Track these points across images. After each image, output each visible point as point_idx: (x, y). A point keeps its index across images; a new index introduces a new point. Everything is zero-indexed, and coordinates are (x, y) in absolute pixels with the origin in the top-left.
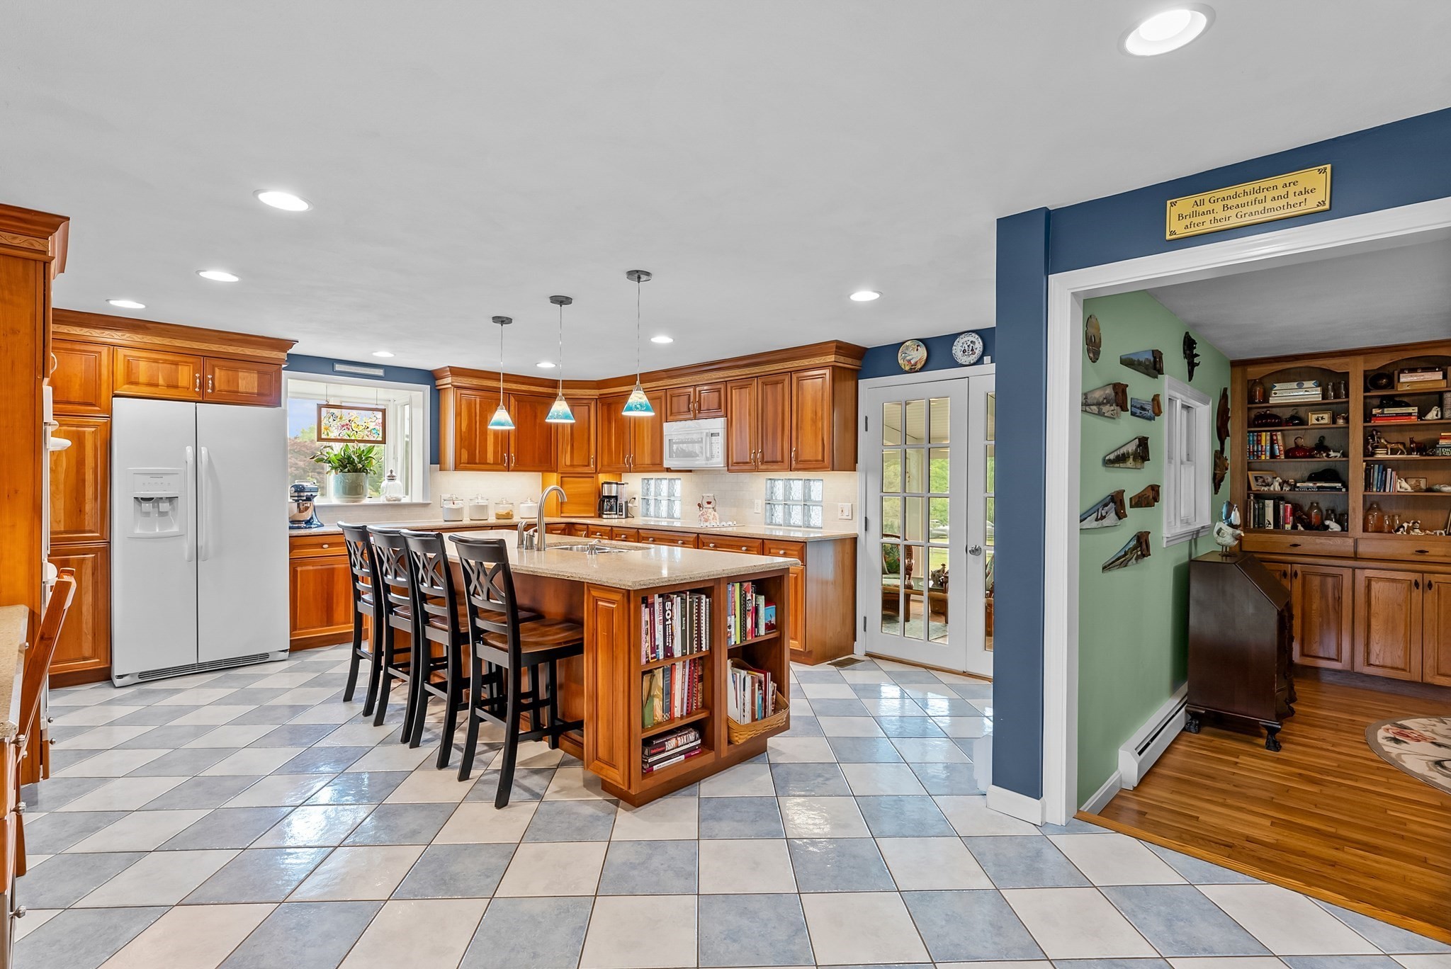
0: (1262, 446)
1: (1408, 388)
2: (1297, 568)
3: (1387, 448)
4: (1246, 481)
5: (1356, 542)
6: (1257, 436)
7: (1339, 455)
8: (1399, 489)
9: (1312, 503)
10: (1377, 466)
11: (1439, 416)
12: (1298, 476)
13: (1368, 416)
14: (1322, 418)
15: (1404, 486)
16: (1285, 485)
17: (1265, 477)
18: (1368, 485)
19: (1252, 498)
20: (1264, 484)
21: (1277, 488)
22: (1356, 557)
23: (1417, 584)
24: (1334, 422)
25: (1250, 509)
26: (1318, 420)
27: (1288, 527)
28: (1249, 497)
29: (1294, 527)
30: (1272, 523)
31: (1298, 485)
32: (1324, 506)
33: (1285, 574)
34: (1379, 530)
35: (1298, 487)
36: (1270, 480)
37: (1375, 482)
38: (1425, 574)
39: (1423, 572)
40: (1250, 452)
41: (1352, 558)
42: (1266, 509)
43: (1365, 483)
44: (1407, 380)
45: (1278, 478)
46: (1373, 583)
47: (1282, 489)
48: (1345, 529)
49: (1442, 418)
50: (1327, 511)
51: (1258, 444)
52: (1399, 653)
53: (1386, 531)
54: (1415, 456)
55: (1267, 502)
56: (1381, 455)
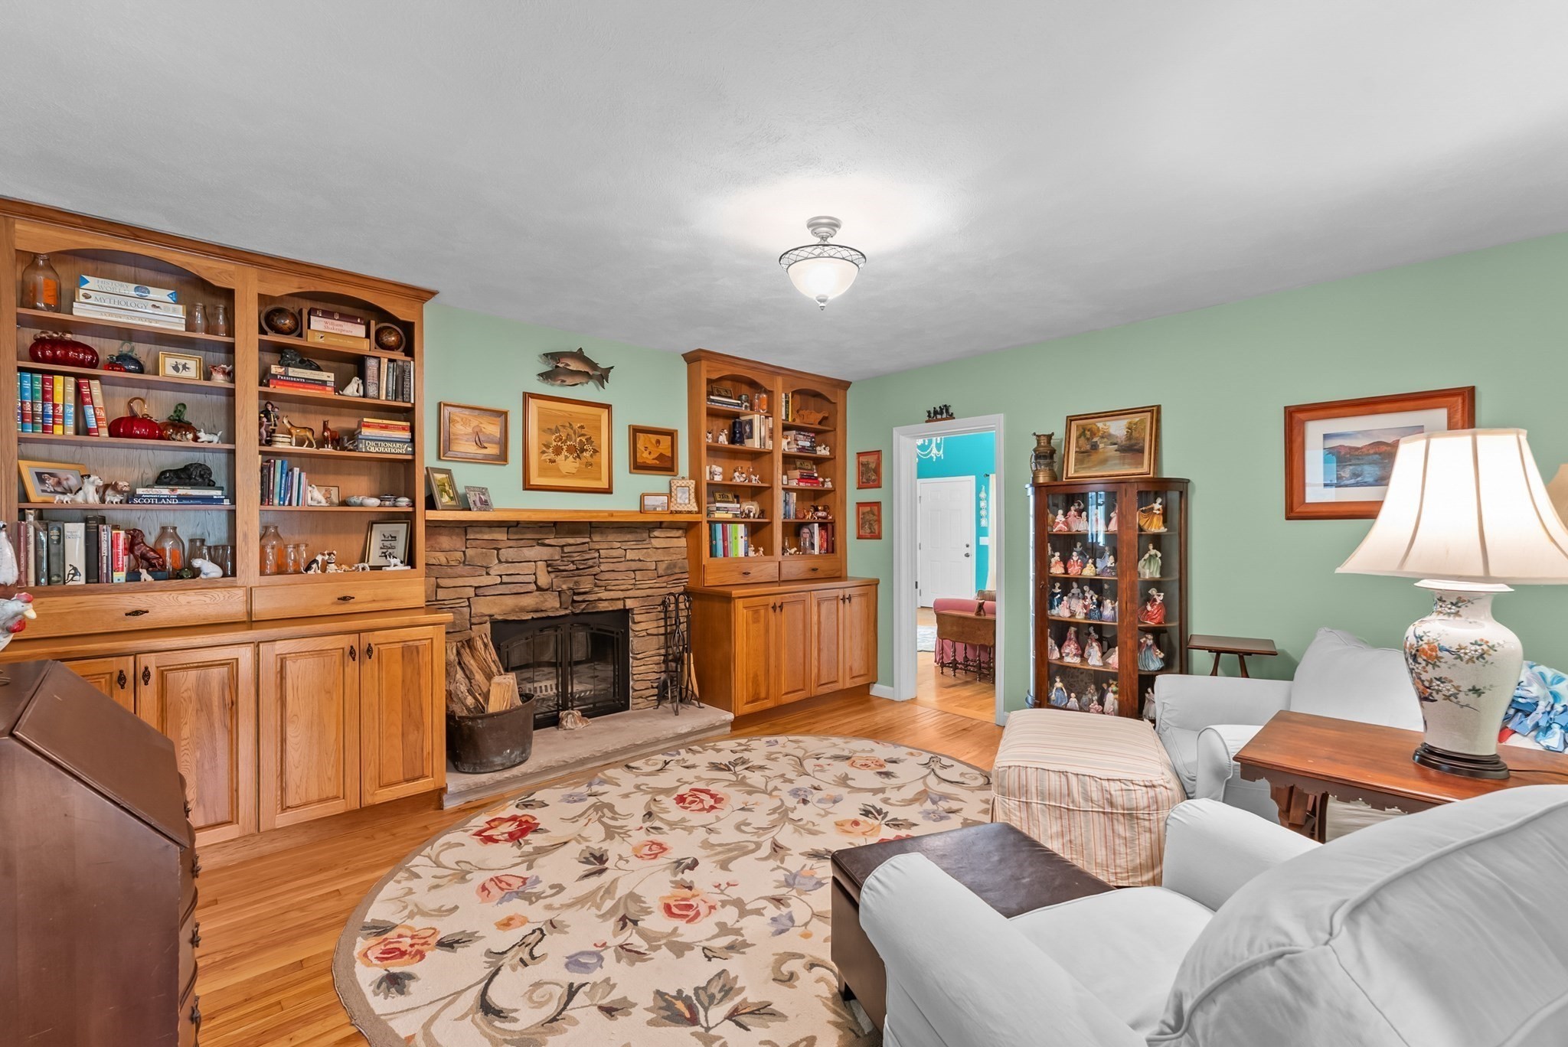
0: (55, 406)
1: (321, 340)
2: (150, 662)
3: (290, 434)
4: (16, 480)
5: (250, 592)
6: (44, 382)
7: (215, 439)
8: (310, 502)
9: (164, 529)
10: (278, 463)
11: (361, 393)
12: (135, 475)
13: (265, 377)
14: (185, 367)
15: (315, 497)
16: (109, 492)
17: (62, 475)
18: (265, 496)
19: (31, 518)
20: (59, 489)
21: (93, 498)
22: (250, 622)
23: (352, 652)
24: (208, 376)
25: (27, 543)
26: (176, 368)
27: (120, 576)
28: (22, 513)
29: (133, 576)
30: (82, 570)
31: (140, 491)
32: (185, 535)
33: (122, 679)
34: (281, 570)
35: (140, 496)
36: (73, 481)
37: (277, 490)
38: (362, 634)
39: (359, 632)
40: (23, 416)
41: (244, 622)
42: (67, 541)
43: (262, 490)
44: (323, 330)
45: (92, 478)
46: (289, 664)
47: (102, 500)
48: (230, 572)
49: (365, 396)
50: (192, 541)
51: (44, 399)
52: (329, 773)
53: (291, 569)
54: (328, 450)
55: (69, 527)
56: (283, 443)
